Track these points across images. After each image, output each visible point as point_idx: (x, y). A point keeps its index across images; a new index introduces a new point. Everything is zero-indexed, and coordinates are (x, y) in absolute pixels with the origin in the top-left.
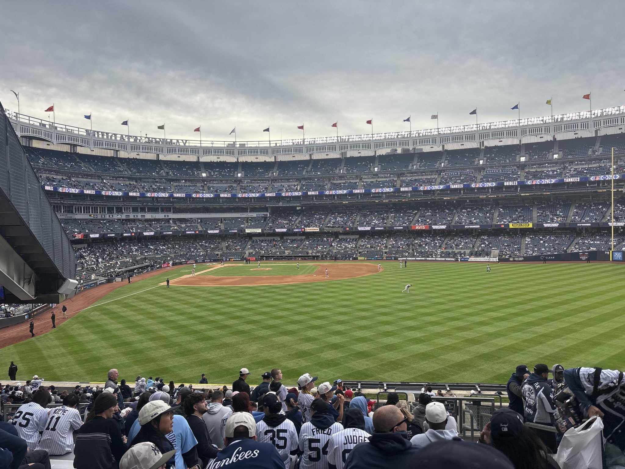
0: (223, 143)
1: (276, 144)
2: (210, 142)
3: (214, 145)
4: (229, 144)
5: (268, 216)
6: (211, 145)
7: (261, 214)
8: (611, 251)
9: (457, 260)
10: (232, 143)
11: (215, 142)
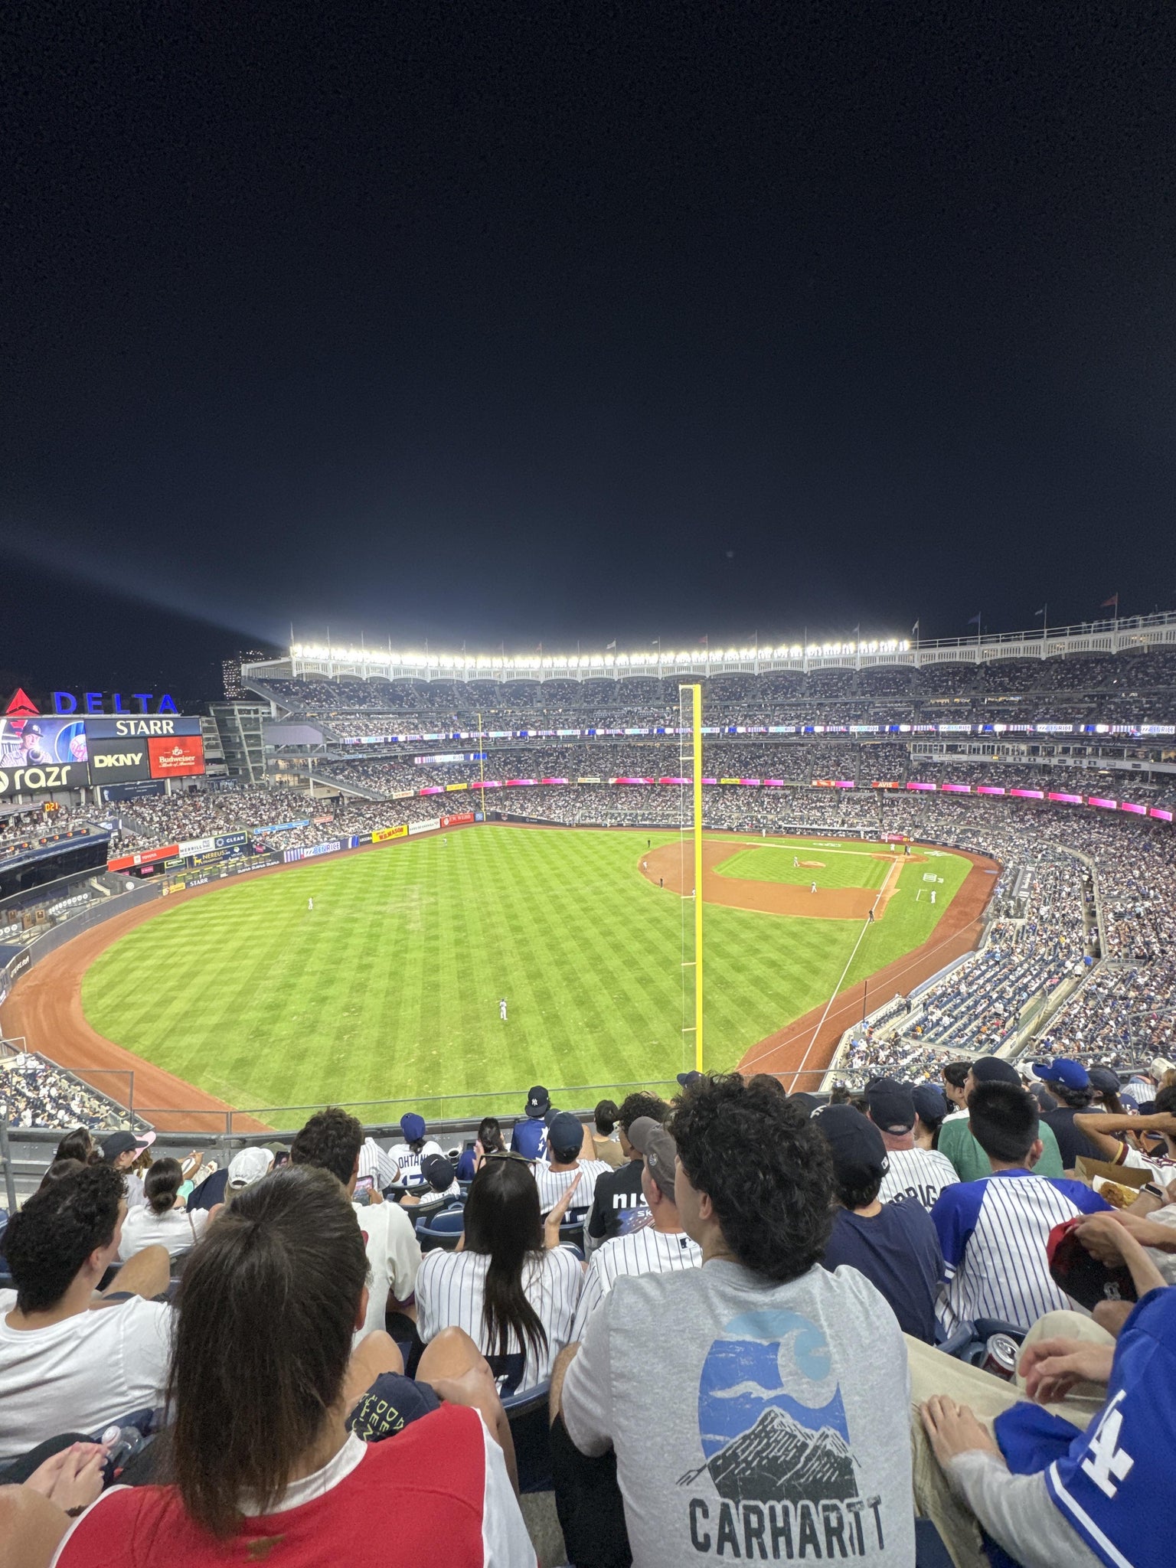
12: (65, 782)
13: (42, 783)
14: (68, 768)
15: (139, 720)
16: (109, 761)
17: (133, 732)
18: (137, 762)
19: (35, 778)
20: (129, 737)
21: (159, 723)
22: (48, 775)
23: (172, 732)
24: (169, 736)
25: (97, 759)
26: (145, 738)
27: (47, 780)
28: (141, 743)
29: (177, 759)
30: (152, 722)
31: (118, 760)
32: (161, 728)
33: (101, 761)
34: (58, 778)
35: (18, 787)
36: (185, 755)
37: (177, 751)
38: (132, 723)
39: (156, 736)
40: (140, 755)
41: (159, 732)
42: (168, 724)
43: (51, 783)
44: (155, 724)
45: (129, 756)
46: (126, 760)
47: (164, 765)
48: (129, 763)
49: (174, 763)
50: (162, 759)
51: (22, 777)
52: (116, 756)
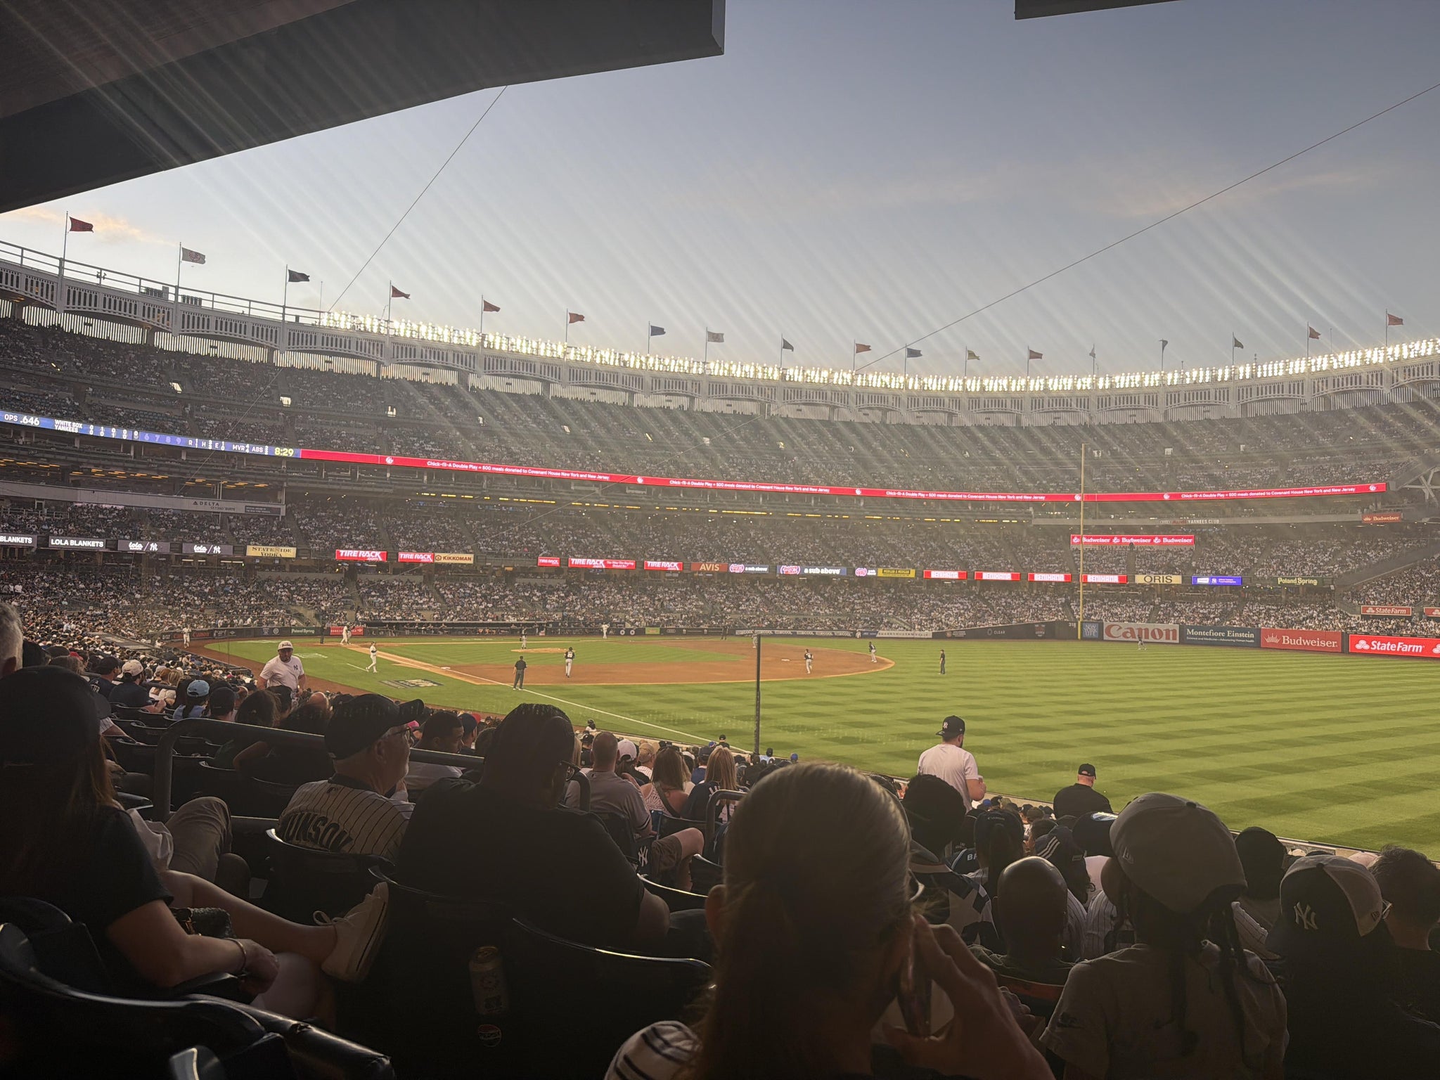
0: (137, 282)
1: (297, 317)
2: (95, 272)
3: (104, 282)
4: (147, 289)
5: (283, 513)
6: (97, 281)
7: (261, 506)
8: (1079, 622)
9: (854, 636)
10: (159, 287)
11: (109, 275)
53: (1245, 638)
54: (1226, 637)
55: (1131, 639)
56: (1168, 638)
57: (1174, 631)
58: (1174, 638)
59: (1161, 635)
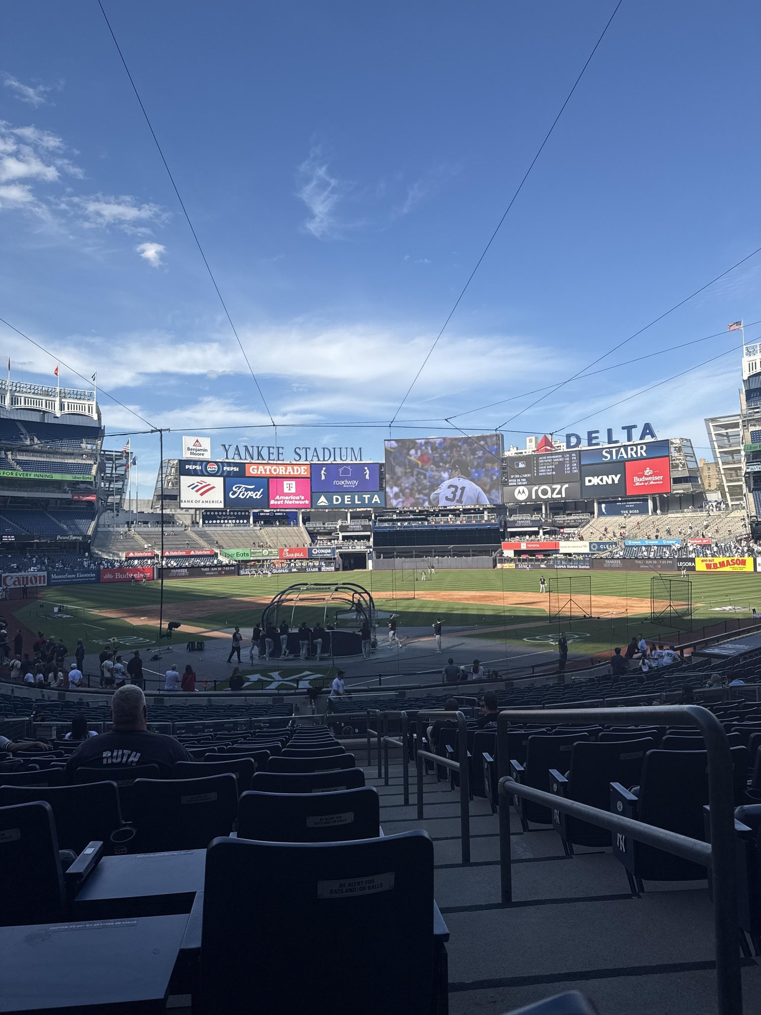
12: (564, 496)
13: (549, 495)
14: (567, 486)
15: (620, 447)
16: (595, 481)
17: (614, 458)
18: (616, 482)
19: (545, 492)
20: (611, 462)
21: (635, 448)
22: (553, 490)
23: (644, 454)
24: (642, 458)
25: (587, 479)
26: (623, 462)
27: (552, 493)
28: (619, 466)
29: (647, 479)
30: (629, 448)
31: (602, 480)
32: (636, 453)
33: (590, 481)
34: (560, 492)
35: (534, 497)
36: (655, 474)
37: (648, 472)
38: (614, 450)
39: (633, 460)
40: (619, 476)
41: (635, 456)
42: (642, 448)
43: (555, 496)
44: (632, 450)
45: (610, 476)
46: (608, 480)
47: (637, 484)
48: (610, 482)
49: (645, 482)
50: (636, 479)
51: (537, 491)
52: (600, 477)
53: (88, 577)
54: (76, 578)
55: (18, 586)
56: (40, 583)
57: (44, 576)
58: (44, 583)
59: (36, 582)
